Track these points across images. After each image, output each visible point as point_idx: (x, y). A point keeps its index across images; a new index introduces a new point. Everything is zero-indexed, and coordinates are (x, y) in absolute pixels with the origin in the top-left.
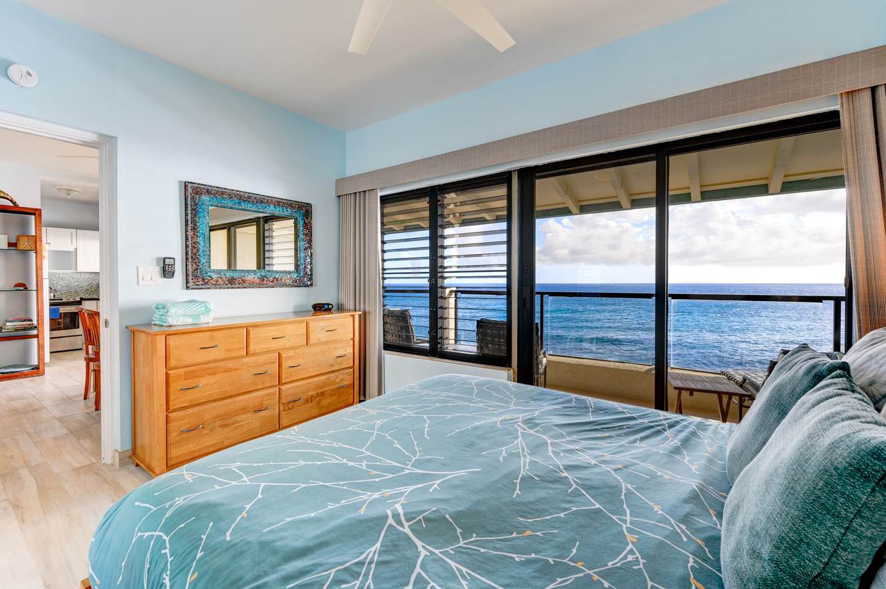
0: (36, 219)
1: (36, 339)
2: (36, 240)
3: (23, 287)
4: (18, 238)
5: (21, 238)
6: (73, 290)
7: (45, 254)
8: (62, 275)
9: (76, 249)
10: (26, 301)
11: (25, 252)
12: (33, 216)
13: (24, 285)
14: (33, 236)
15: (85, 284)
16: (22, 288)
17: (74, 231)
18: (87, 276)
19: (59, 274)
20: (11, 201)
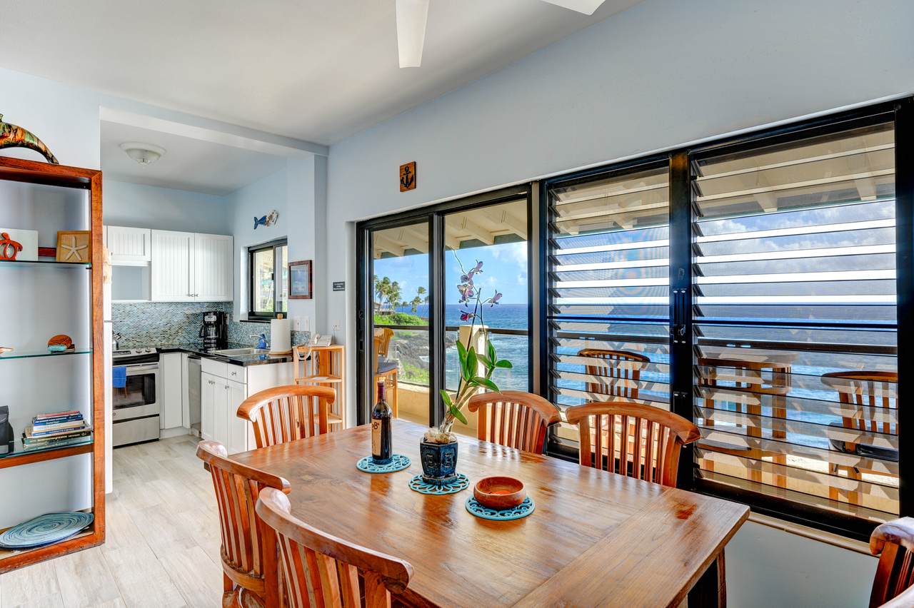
0: (91, 195)
1: (89, 455)
2: (92, 240)
3: (64, 345)
4: (58, 238)
5: (63, 237)
6: (145, 332)
7: (108, 271)
8: (128, 308)
9: (150, 263)
10: (72, 376)
11: (70, 268)
12: (87, 192)
13: (66, 340)
14: (85, 232)
15: (161, 323)
16: (63, 348)
17: (147, 231)
18: (165, 309)
19: (124, 306)
20: (45, 154)
